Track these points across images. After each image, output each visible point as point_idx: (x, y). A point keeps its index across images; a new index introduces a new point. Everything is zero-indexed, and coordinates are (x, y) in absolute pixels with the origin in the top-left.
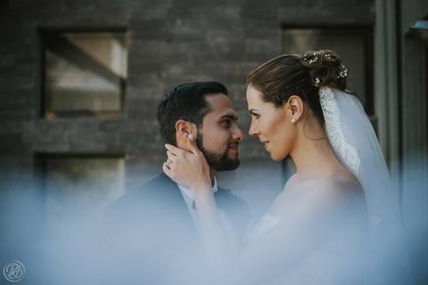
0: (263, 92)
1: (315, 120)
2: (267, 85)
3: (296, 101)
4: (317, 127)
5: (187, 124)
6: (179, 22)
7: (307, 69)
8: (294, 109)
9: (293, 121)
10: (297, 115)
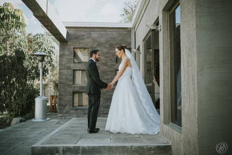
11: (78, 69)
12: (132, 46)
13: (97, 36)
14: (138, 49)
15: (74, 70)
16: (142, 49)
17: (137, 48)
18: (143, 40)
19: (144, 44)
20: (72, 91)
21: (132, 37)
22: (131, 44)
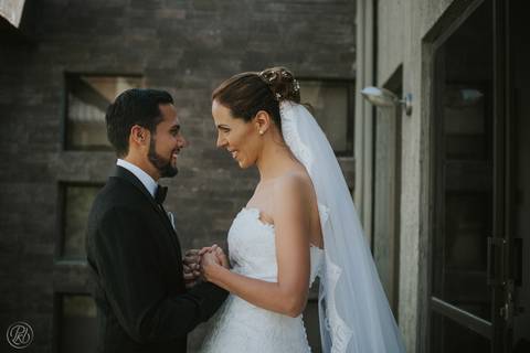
0: (232, 108)
1: (276, 130)
2: (237, 103)
3: (263, 116)
4: (277, 134)
5: (143, 129)
6: (188, 72)
7: (268, 86)
8: (261, 122)
9: (261, 132)
10: (264, 127)
11: (86, 178)
12: (361, 67)
13: (181, 14)
14: (395, 85)
15: (64, 186)
16: (414, 85)
17: (384, 76)
18: (427, 39)
19: (429, 60)
20: (50, 291)
21: (358, 21)
22: (353, 57)
